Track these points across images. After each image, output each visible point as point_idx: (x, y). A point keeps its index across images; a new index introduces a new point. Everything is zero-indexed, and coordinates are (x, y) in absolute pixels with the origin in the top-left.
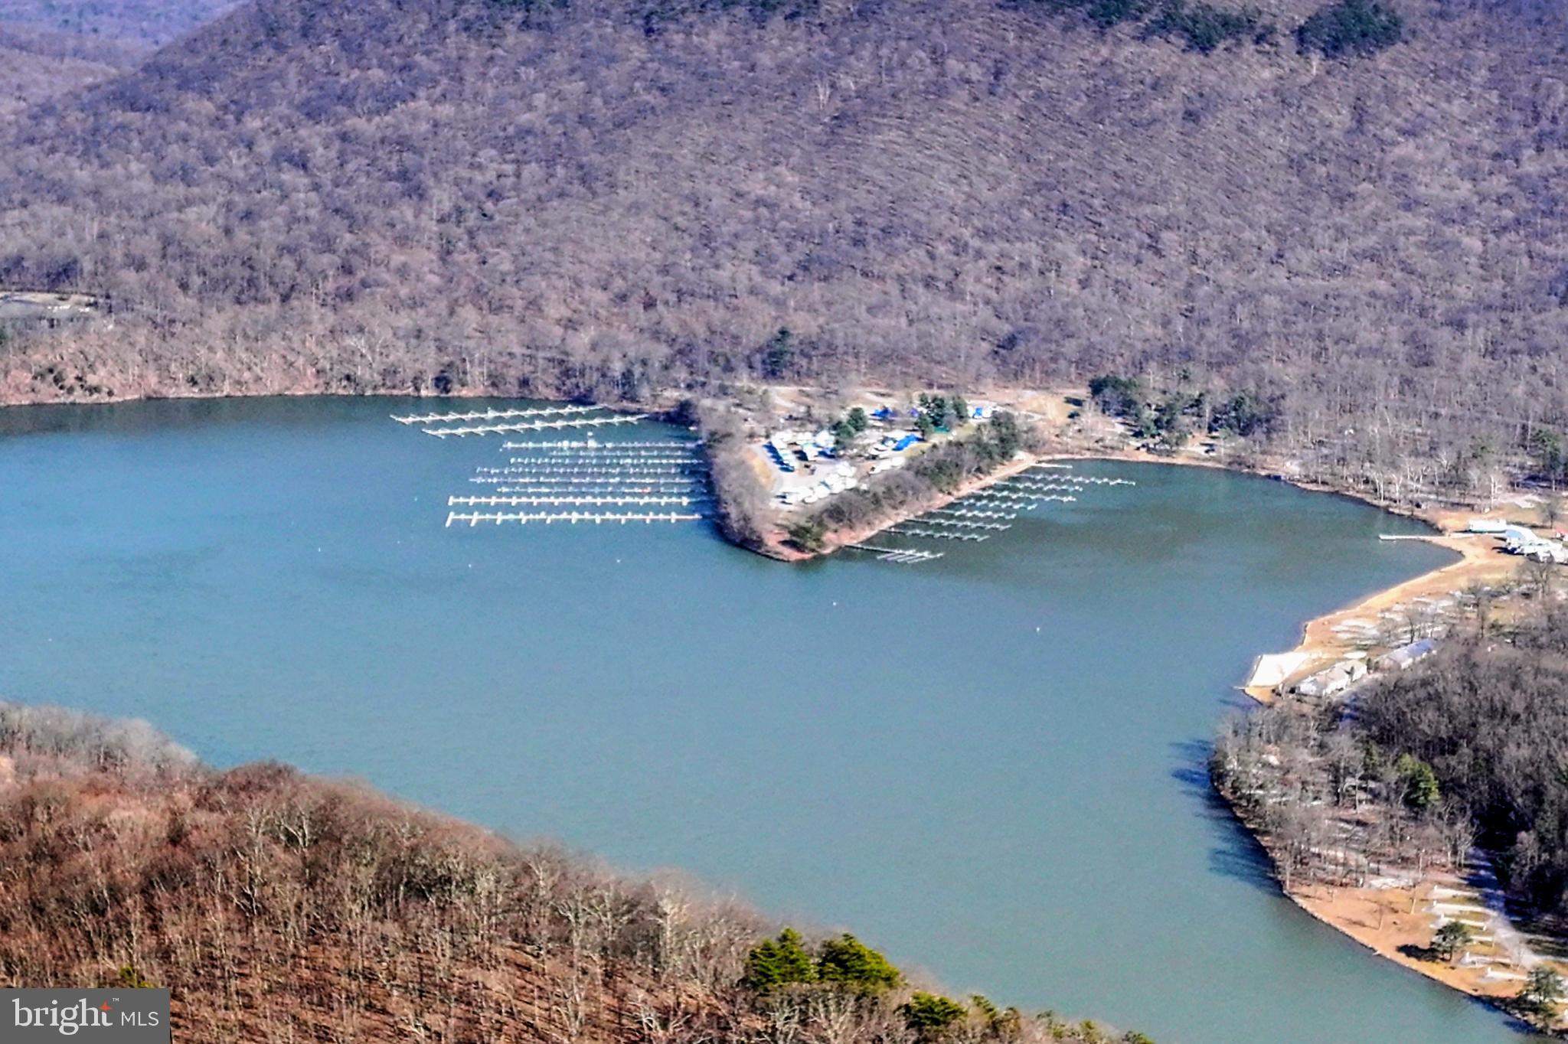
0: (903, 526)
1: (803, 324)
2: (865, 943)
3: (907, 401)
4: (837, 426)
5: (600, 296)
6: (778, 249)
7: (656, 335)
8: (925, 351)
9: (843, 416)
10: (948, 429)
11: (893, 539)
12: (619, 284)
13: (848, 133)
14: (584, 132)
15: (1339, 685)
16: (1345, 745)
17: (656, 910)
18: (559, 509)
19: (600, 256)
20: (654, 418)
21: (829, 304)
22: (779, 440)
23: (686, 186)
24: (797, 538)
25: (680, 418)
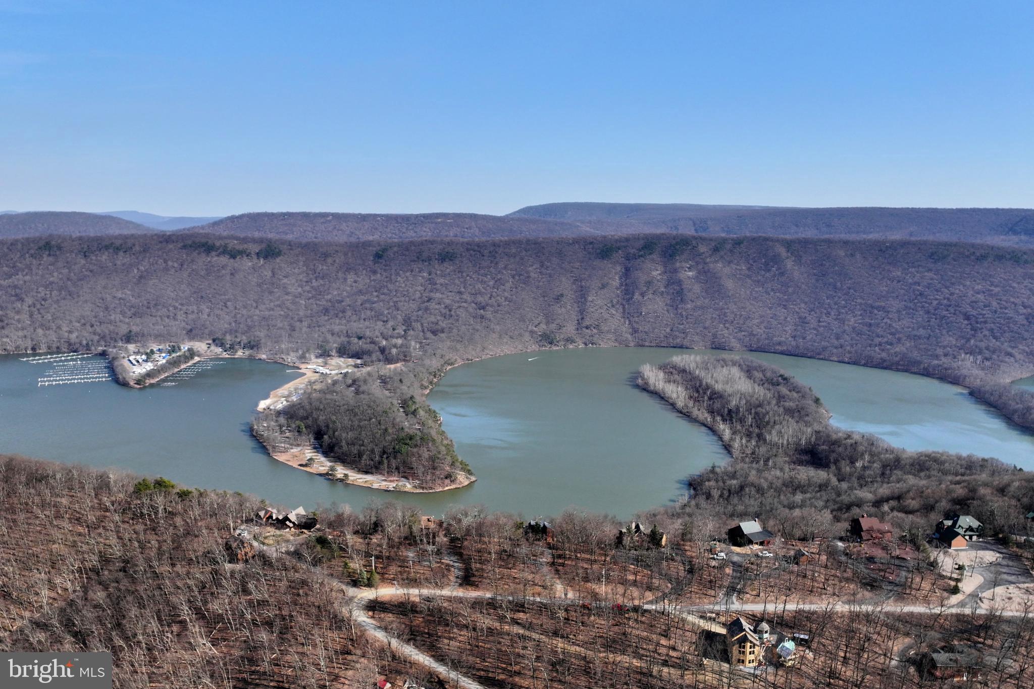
0: (167, 377)
1: (135, 329)
2: (166, 479)
3: (166, 346)
4: (147, 354)
5: (78, 325)
6: (127, 311)
7: (95, 334)
8: (169, 334)
9: (148, 351)
10: (176, 352)
11: (164, 380)
12: (83, 321)
13: (143, 281)
14: (69, 283)
15: (279, 406)
16: (282, 420)
17: (108, 477)
18: (71, 380)
19: (77, 314)
20: (96, 355)
21: (142, 323)
22: (131, 358)
23: (100, 295)
24: (138, 382)
25: (103, 354)
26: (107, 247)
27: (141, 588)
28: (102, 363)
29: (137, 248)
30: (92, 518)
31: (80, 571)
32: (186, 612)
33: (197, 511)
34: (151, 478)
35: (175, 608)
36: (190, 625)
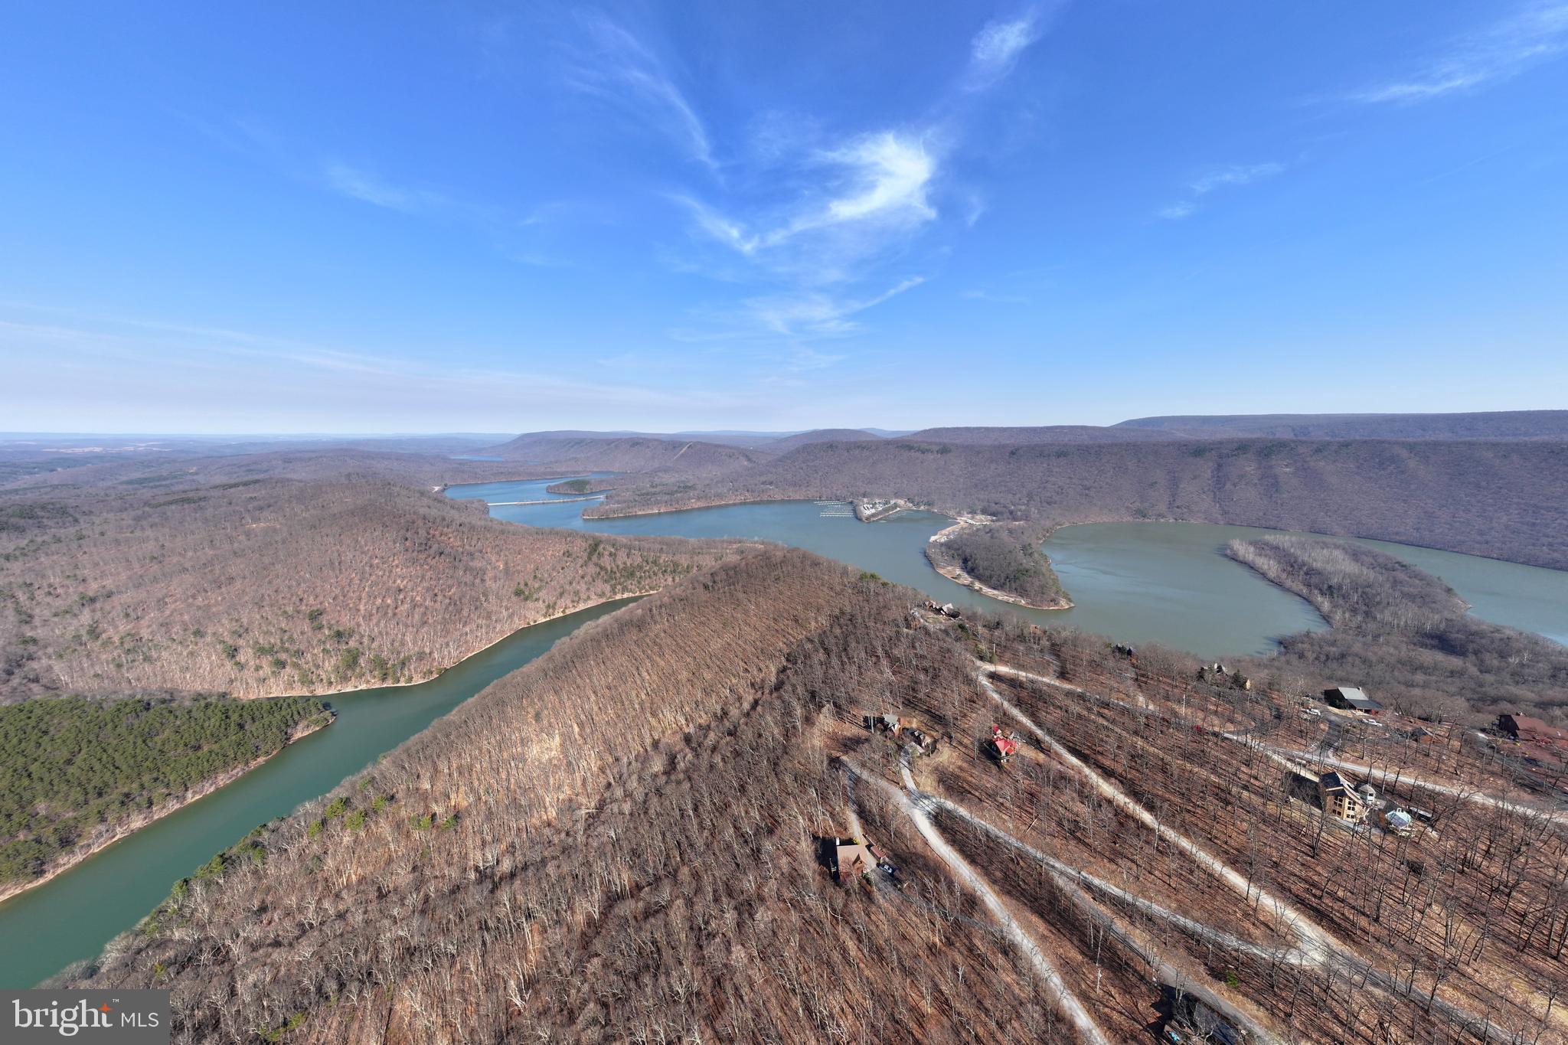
0: (882, 517)
1: (868, 490)
3: (883, 500)
4: (873, 504)
5: (841, 486)
6: (865, 480)
7: (849, 491)
8: (885, 494)
9: (874, 502)
10: (888, 504)
11: (881, 519)
12: (844, 484)
13: (874, 465)
14: (839, 465)
15: (943, 540)
17: (848, 568)
19: (841, 481)
20: (848, 502)
21: (872, 487)
22: (865, 505)
23: (853, 472)
24: (867, 518)
25: (851, 503)
26: (858, 447)
27: (858, 632)
28: (850, 508)
29: (873, 448)
30: (838, 588)
31: (830, 615)
32: (880, 652)
33: (891, 595)
34: (869, 571)
35: (874, 647)
36: (882, 659)
